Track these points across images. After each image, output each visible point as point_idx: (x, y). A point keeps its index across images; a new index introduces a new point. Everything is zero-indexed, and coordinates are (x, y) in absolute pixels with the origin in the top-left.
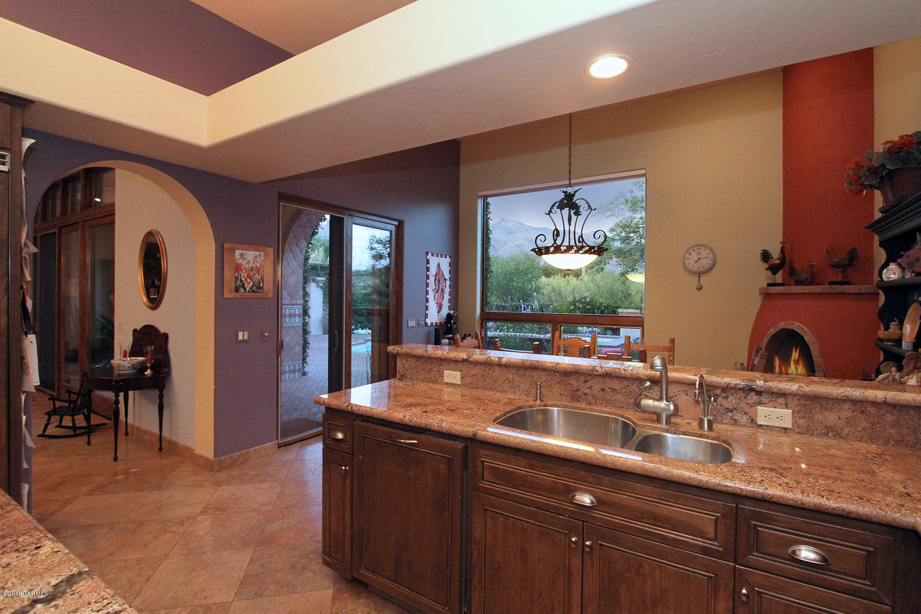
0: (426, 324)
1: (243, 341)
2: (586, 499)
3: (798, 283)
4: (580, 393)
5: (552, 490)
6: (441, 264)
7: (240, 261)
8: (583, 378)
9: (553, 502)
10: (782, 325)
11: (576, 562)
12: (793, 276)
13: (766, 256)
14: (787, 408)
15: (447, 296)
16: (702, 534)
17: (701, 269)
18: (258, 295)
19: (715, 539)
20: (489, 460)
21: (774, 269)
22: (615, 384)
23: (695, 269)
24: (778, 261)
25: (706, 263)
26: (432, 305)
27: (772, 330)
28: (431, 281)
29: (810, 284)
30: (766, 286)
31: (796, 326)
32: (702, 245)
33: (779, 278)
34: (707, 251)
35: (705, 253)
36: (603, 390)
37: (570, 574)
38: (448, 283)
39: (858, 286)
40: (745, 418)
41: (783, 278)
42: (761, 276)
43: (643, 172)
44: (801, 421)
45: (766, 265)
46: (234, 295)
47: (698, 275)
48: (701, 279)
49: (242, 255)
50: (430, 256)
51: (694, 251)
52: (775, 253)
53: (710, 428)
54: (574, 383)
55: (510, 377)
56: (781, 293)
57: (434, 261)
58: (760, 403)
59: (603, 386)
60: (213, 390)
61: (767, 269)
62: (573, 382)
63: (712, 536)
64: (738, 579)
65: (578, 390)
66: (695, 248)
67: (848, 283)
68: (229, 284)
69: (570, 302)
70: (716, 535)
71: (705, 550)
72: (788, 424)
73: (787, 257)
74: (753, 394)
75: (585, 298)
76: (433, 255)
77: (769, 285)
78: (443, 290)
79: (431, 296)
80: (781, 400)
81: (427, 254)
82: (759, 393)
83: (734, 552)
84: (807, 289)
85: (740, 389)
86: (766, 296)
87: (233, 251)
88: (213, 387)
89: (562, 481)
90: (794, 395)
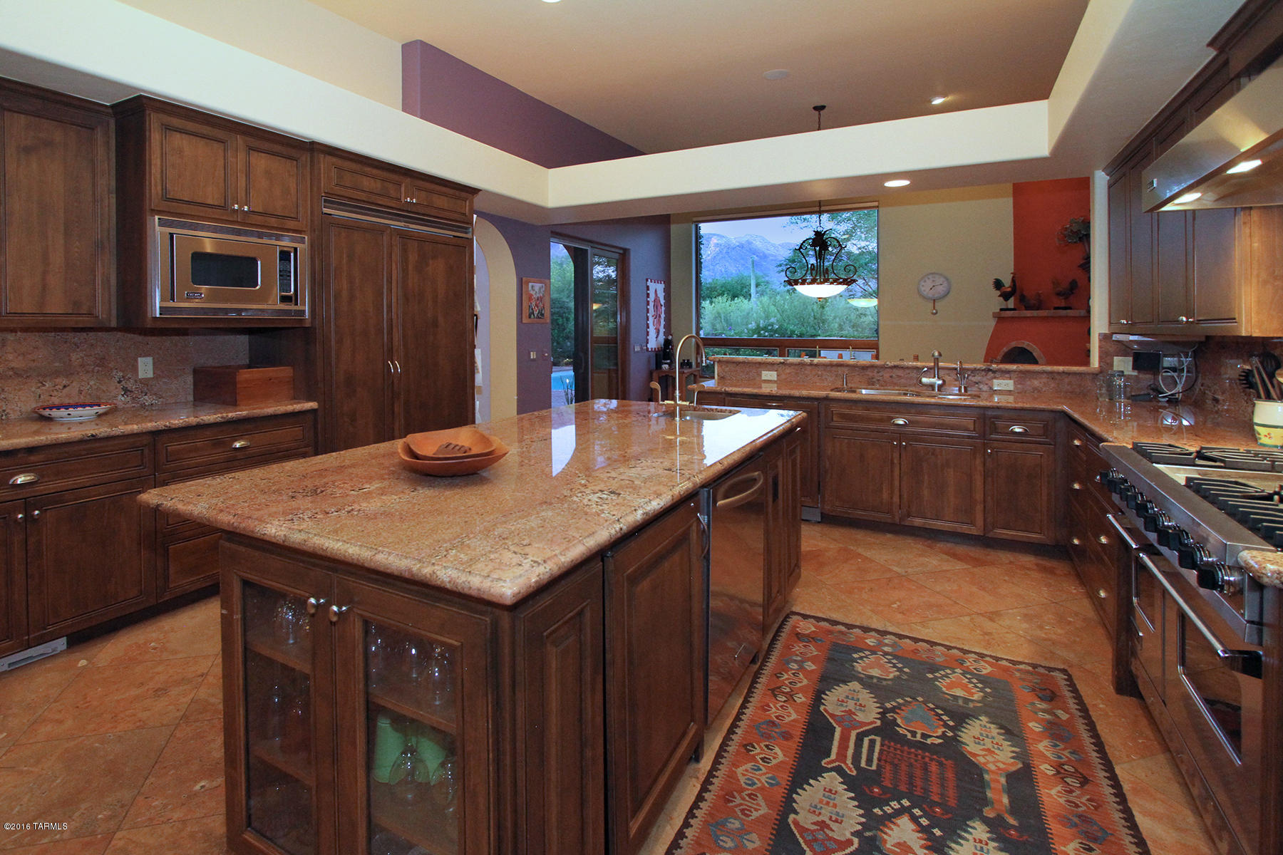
0: (647, 349)
1: (533, 360)
2: (901, 422)
3: (1027, 308)
4: (874, 380)
5: (881, 420)
6: (657, 289)
7: (532, 292)
8: (876, 370)
9: (881, 427)
10: (1014, 344)
11: (896, 455)
12: (1024, 303)
13: (998, 284)
14: (1010, 379)
15: (663, 323)
16: (967, 430)
17: (936, 296)
18: (542, 321)
19: (974, 430)
20: (835, 408)
21: (1006, 296)
22: (900, 373)
23: (930, 296)
24: (1009, 289)
25: (941, 289)
26: (652, 330)
27: (1005, 349)
28: (651, 307)
29: (1038, 309)
30: (998, 311)
31: (1025, 344)
32: (937, 274)
33: (1011, 303)
34: (942, 279)
35: (940, 280)
36: (891, 377)
37: (892, 463)
38: (663, 308)
39: (1078, 311)
40: (986, 386)
41: (1015, 304)
42: (995, 302)
43: (876, 204)
44: (1019, 386)
45: (998, 293)
46: (529, 321)
47: (932, 301)
48: (936, 304)
49: (532, 287)
50: (649, 283)
51: (929, 279)
52: (1007, 282)
53: (966, 390)
54: (871, 374)
55: (820, 373)
56: (1013, 317)
57: (652, 286)
58: (995, 378)
59: (891, 374)
60: (516, 401)
61: (1000, 296)
62: (869, 373)
63: (972, 429)
64: (985, 446)
65: (873, 378)
66: (930, 277)
67: (1070, 308)
68: (526, 312)
69: (752, 330)
70: (974, 428)
71: (969, 437)
72: (1012, 388)
73: (1017, 285)
74: (990, 373)
75: (772, 325)
76: (651, 282)
77: (1001, 310)
78: (660, 316)
79: (650, 322)
80: (1007, 376)
81: (647, 280)
82: (994, 372)
83: (983, 436)
84: (1035, 313)
85: (983, 370)
86: (1000, 318)
87: (527, 283)
88: (516, 398)
89: (886, 415)
90: (1015, 371)
